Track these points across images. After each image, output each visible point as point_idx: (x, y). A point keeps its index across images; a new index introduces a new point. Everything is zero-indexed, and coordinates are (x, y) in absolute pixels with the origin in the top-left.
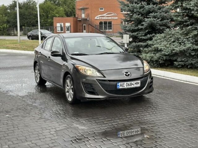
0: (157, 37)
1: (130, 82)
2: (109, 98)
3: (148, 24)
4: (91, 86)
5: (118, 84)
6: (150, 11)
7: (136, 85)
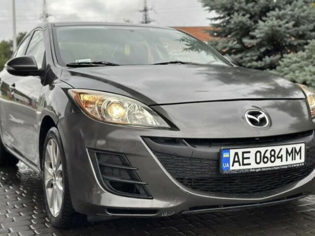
0: (290, 58)
1: (270, 148)
2: (191, 209)
3: (266, 34)
4: (124, 164)
5: (225, 155)
6: (269, 7)
7: (290, 158)
